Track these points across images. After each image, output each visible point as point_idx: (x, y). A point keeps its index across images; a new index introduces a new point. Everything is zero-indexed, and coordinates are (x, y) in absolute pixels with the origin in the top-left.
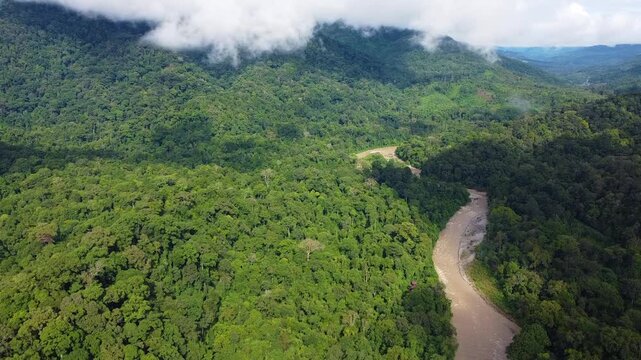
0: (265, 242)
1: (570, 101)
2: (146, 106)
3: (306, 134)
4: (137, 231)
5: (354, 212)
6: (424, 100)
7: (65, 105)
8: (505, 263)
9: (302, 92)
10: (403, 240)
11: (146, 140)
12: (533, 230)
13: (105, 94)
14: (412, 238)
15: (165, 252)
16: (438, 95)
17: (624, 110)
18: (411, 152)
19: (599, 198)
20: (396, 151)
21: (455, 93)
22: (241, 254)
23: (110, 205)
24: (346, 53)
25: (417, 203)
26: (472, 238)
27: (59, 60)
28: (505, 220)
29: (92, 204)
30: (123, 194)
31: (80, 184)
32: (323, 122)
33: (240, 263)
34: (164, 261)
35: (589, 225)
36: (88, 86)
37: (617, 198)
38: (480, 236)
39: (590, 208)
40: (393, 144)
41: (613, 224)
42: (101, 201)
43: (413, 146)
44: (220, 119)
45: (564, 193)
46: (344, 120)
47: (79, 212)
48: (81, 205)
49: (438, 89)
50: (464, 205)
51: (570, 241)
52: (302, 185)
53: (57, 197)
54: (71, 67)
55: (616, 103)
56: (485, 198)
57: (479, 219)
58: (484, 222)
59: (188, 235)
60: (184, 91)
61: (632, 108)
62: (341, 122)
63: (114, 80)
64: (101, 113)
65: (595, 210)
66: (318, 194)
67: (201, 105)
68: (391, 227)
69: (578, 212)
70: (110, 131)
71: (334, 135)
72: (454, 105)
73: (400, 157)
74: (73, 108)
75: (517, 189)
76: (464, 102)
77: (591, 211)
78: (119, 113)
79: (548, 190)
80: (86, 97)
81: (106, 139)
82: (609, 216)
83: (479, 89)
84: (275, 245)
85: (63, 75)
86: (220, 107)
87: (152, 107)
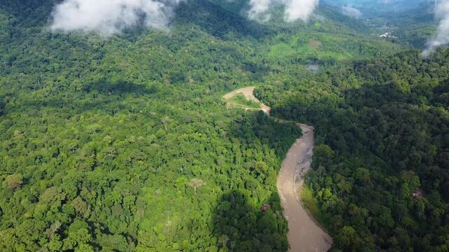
0: (166, 179)
1: (372, 48)
2: (76, 60)
3: (191, 81)
4: (79, 186)
5: (225, 151)
6: (273, 48)
7: (15, 59)
8: (323, 189)
9: (188, 45)
10: (258, 174)
11: (77, 89)
12: (341, 164)
13: (44, 50)
14: (263, 172)
15: (99, 197)
16: (282, 45)
17: (405, 63)
18: (263, 94)
19: (384, 137)
20: (254, 92)
21: (294, 43)
22: (151, 190)
23: (57, 152)
24: (218, 12)
25: (267, 140)
26: (303, 166)
27: (7, 21)
28: (324, 154)
29: (44, 151)
30: (65, 141)
31: (34, 134)
32: (203, 69)
33: (149, 196)
34: (99, 203)
35: (378, 155)
36: (31, 44)
37: (396, 139)
38: (308, 164)
39: (379, 144)
40: (251, 85)
41: (392, 156)
42: (50, 149)
43: (265, 90)
44: (129, 70)
45: (363, 135)
46: (217, 67)
47: (36, 159)
48: (37, 153)
49: (282, 40)
50: (298, 138)
51: (364, 173)
52: (189, 128)
53: (19, 146)
54: (17, 28)
55: (401, 58)
56: (313, 133)
57: (308, 150)
58: (311, 153)
59: (114, 183)
60: (102, 46)
61: (411, 62)
62: (216, 69)
63: (50, 37)
64: (43, 66)
65: (382, 146)
66: (200, 134)
67: (115, 60)
68: (249, 164)
69: (371, 147)
70: (51, 82)
71: (210, 80)
72: (294, 52)
73: (256, 97)
74: (21, 61)
75: (333, 129)
76: (300, 50)
77: (379, 147)
78: (56, 65)
79: (352, 130)
80: (30, 52)
81: (48, 88)
82: (390, 150)
83: (310, 40)
84: (173, 181)
85: (12, 34)
86: (130, 61)
87: (80, 61)
